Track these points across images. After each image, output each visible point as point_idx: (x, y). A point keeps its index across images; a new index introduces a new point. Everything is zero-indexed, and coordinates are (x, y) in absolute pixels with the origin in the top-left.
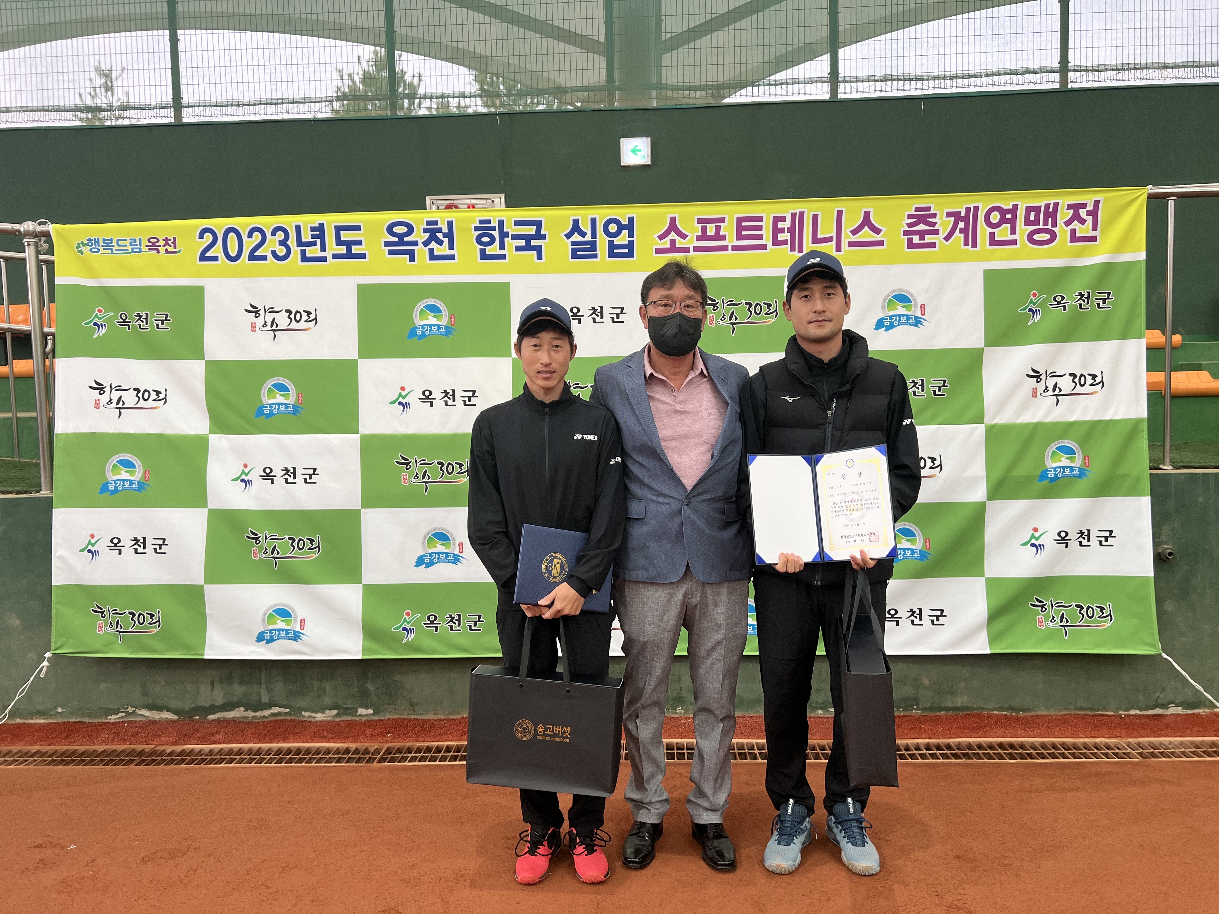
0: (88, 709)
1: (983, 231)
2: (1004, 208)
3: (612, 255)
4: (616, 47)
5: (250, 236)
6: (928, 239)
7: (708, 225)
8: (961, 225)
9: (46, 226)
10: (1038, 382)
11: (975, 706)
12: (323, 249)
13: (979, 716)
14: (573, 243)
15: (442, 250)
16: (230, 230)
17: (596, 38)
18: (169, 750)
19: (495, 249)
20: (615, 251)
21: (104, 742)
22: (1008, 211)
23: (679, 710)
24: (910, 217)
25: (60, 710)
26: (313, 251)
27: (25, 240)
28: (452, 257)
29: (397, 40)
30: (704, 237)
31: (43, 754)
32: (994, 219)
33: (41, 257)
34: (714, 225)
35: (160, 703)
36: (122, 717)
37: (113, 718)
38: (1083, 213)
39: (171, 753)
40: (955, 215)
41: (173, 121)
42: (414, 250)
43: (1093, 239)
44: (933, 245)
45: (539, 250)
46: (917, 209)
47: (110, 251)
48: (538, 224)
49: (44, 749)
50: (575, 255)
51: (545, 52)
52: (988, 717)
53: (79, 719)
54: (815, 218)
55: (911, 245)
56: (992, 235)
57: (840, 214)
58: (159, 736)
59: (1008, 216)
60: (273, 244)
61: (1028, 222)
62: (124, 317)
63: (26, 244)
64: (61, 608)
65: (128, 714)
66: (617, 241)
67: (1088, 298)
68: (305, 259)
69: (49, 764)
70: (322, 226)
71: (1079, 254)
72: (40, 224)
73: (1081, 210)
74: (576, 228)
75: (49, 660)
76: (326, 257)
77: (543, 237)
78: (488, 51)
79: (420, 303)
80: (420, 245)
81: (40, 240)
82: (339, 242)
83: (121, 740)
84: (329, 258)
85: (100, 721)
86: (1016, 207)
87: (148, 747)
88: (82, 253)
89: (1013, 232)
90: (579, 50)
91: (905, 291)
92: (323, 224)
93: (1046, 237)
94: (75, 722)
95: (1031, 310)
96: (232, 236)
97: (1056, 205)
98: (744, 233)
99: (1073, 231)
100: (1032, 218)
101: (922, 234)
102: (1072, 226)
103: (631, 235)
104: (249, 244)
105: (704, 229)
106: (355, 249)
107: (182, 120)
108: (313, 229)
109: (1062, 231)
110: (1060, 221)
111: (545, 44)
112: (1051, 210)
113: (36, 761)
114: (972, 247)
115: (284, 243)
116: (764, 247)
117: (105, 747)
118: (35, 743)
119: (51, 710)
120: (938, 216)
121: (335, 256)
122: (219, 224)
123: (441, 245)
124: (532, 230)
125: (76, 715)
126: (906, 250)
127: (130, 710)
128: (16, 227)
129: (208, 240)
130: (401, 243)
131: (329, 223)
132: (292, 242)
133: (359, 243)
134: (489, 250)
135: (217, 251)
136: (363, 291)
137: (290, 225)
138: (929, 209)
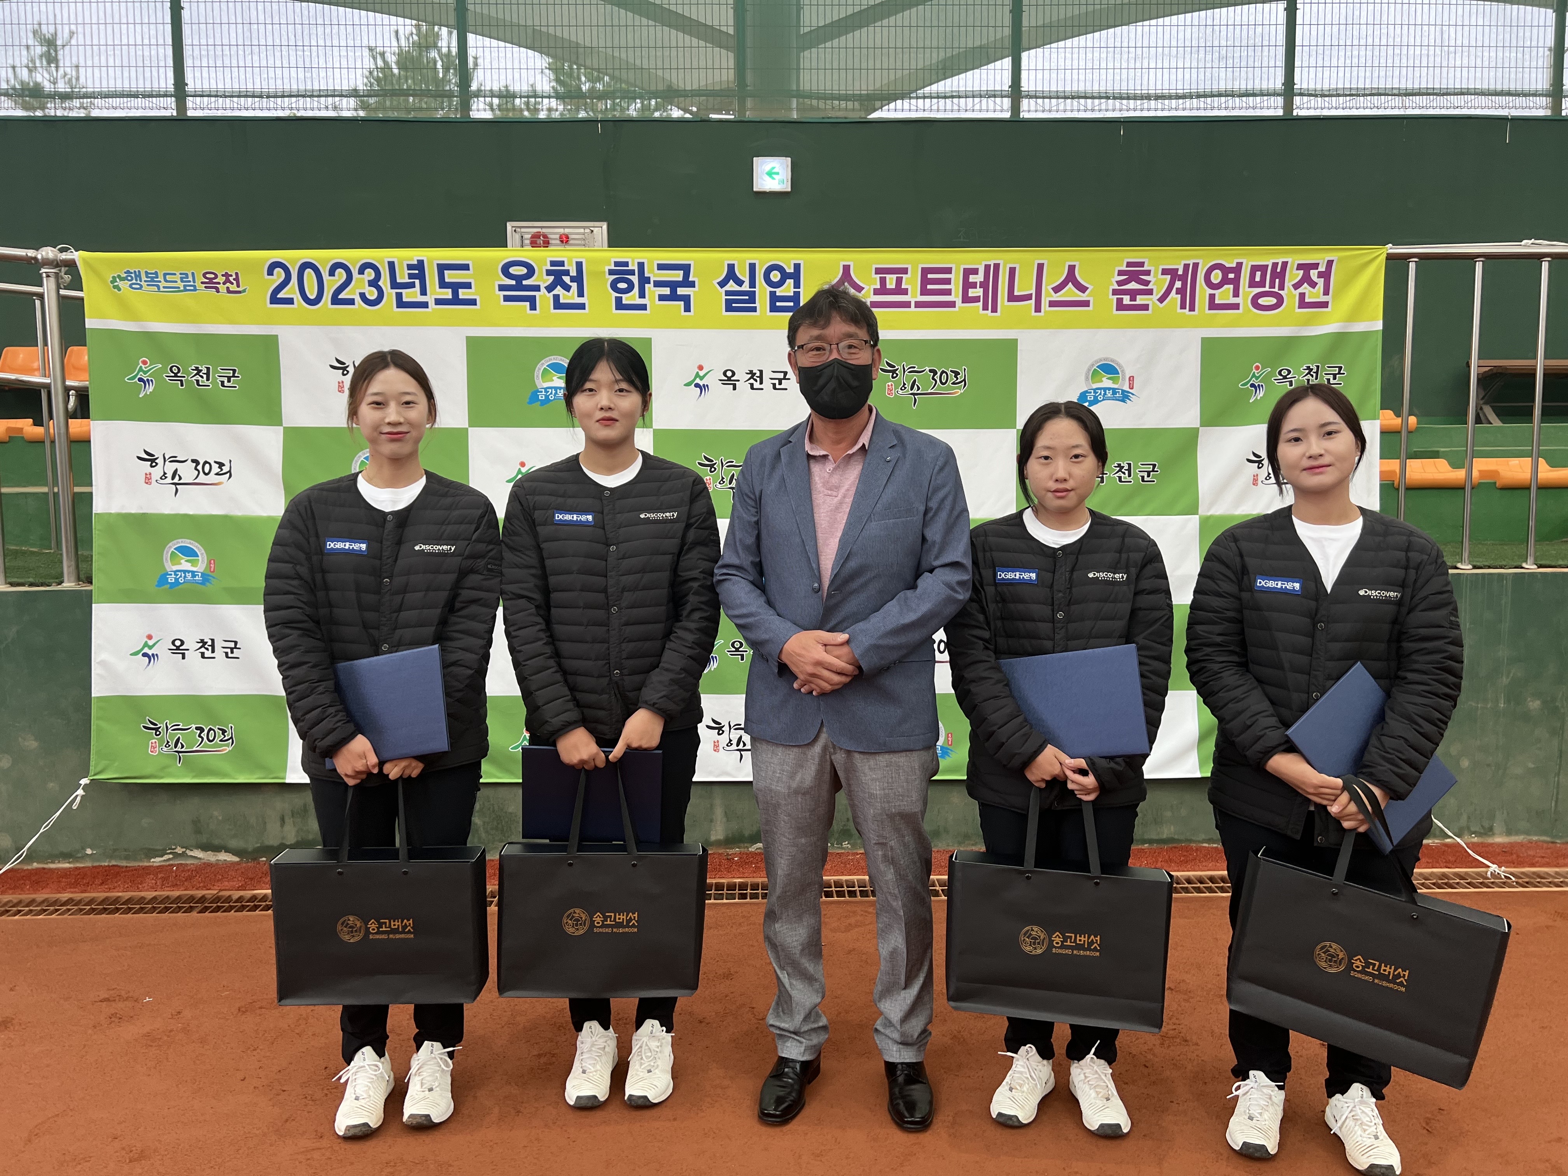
0: (125, 850)
1: (1203, 292)
2: (1227, 265)
3: (774, 309)
4: (749, 42)
5: (332, 273)
6: (1141, 300)
7: (888, 276)
8: (1178, 284)
9: (68, 253)
10: (1259, 468)
11: (1182, 837)
12: (424, 292)
13: (1188, 849)
14: (728, 293)
15: (569, 297)
16: (306, 265)
17: (724, 29)
18: (236, 895)
19: (633, 298)
20: (778, 304)
21: (152, 888)
22: (1231, 270)
23: (845, 844)
24: (1120, 273)
25: (89, 851)
26: (412, 295)
27: (43, 270)
28: (582, 306)
29: (471, 20)
30: (882, 290)
31: (78, 903)
32: (1216, 279)
33: (62, 292)
34: (894, 277)
35: (216, 842)
36: (169, 860)
37: (157, 861)
38: (1314, 274)
39: (240, 899)
40: (1171, 272)
41: (175, 114)
42: (535, 296)
43: (1325, 305)
44: (1145, 307)
45: (686, 299)
46: (1129, 264)
47: (156, 288)
48: (686, 268)
49: (78, 896)
50: (729, 308)
51: (659, 44)
52: (1197, 849)
53: (114, 863)
54: (1012, 271)
55: (1120, 306)
56: (1212, 297)
57: (1040, 267)
58: (218, 881)
59: (1231, 276)
60: (361, 284)
61: (1252, 284)
62: (175, 370)
63: (44, 275)
64: (103, 724)
65: (176, 855)
66: (780, 292)
67: (1317, 373)
68: (401, 304)
69: (89, 913)
70: (421, 263)
71: (1308, 323)
72: (62, 250)
73: (1312, 271)
74: (731, 274)
75: (85, 789)
76: (427, 303)
77: (692, 285)
78: (588, 39)
79: (543, 361)
80: (543, 290)
81: (60, 270)
82: (443, 284)
83: (173, 886)
84: (432, 303)
85: (141, 864)
86: (1240, 265)
87: (210, 893)
88: (119, 290)
89: (1236, 294)
90: (702, 43)
91: (1112, 361)
92: (423, 261)
93: (1272, 301)
94: (108, 866)
95: (1253, 385)
96: (309, 273)
97: (1285, 264)
98: (929, 287)
99: (1302, 296)
100: (1258, 279)
101: (1133, 294)
102: (1300, 290)
103: (797, 285)
104: (331, 284)
105: (883, 281)
106: (463, 294)
107: (186, 113)
108: (410, 267)
109: (1290, 295)
110: (1289, 284)
111: (659, 35)
112: (1279, 270)
113: (69, 910)
114: (1190, 310)
115: (374, 283)
116: (952, 304)
117: (155, 894)
118: (64, 890)
119: (78, 851)
120: (1152, 273)
121: (439, 302)
122: (293, 257)
123: (569, 291)
124: (678, 276)
125: (111, 857)
126: (1115, 312)
127: (179, 850)
128: (31, 253)
129: (279, 277)
130: (519, 287)
131: (430, 261)
132: (385, 282)
133: (468, 286)
134: (627, 299)
135: (291, 291)
136: (473, 344)
137: (381, 261)
138: (1142, 264)
